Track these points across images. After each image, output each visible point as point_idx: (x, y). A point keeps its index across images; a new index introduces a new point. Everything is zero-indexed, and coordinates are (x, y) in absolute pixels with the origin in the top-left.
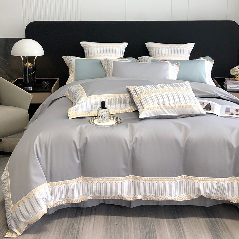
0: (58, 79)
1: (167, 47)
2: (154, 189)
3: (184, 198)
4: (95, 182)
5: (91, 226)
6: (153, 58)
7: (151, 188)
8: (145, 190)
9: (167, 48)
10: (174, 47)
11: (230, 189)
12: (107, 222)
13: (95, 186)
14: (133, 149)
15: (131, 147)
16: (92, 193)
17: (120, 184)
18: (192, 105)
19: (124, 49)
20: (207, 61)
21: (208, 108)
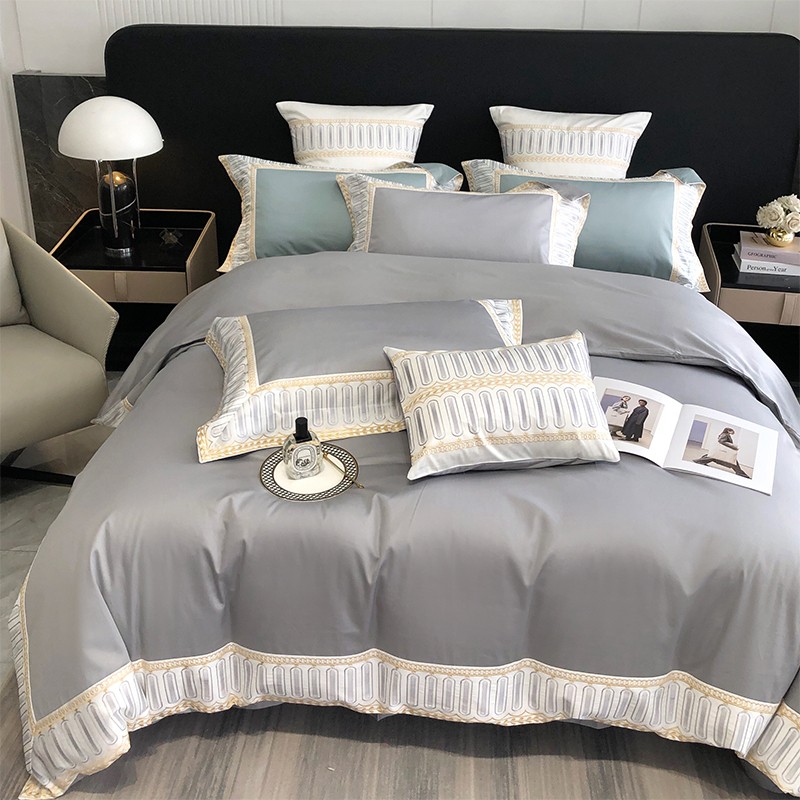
0: (213, 214)
1: (557, 128)
2: (439, 695)
3: (526, 718)
4: (269, 667)
5: (261, 770)
6: (506, 169)
7: (431, 691)
8: (412, 693)
9: (557, 132)
10: (581, 129)
11: (664, 704)
12: (305, 760)
13: (270, 676)
14: (381, 583)
15: (373, 576)
16: (263, 690)
17: (342, 674)
18: (579, 431)
19: (418, 128)
20: (682, 186)
21: (633, 428)
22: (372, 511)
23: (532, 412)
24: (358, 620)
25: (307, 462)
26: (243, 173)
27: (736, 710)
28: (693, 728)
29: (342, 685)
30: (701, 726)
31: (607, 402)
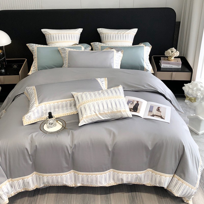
0: (26, 59)
1: (114, 33)
2: (90, 180)
3: (112, 184)
4: (45, 177)
6: (102, 44)
7: (87, 179)
9: (114, 34)
10: (120, 33)
11: (146, 177)
12: (56, 200)
13: (45, 179)
14: (73, 153)
15: (71, 152)
16: (44, 183)
17: (64, 177)
18: (121, 110)
19: (79, 35)
20: (146, 47)
21: (135, 108)
22: (70, 135)
23: (110, 106)
24: (67, 163)
25: (52, 124)
26: (33, 48)
27: (163, 177)
28: (153, 183)
29: (64, 180)
30: (155, 182)
31: (129, 102)
